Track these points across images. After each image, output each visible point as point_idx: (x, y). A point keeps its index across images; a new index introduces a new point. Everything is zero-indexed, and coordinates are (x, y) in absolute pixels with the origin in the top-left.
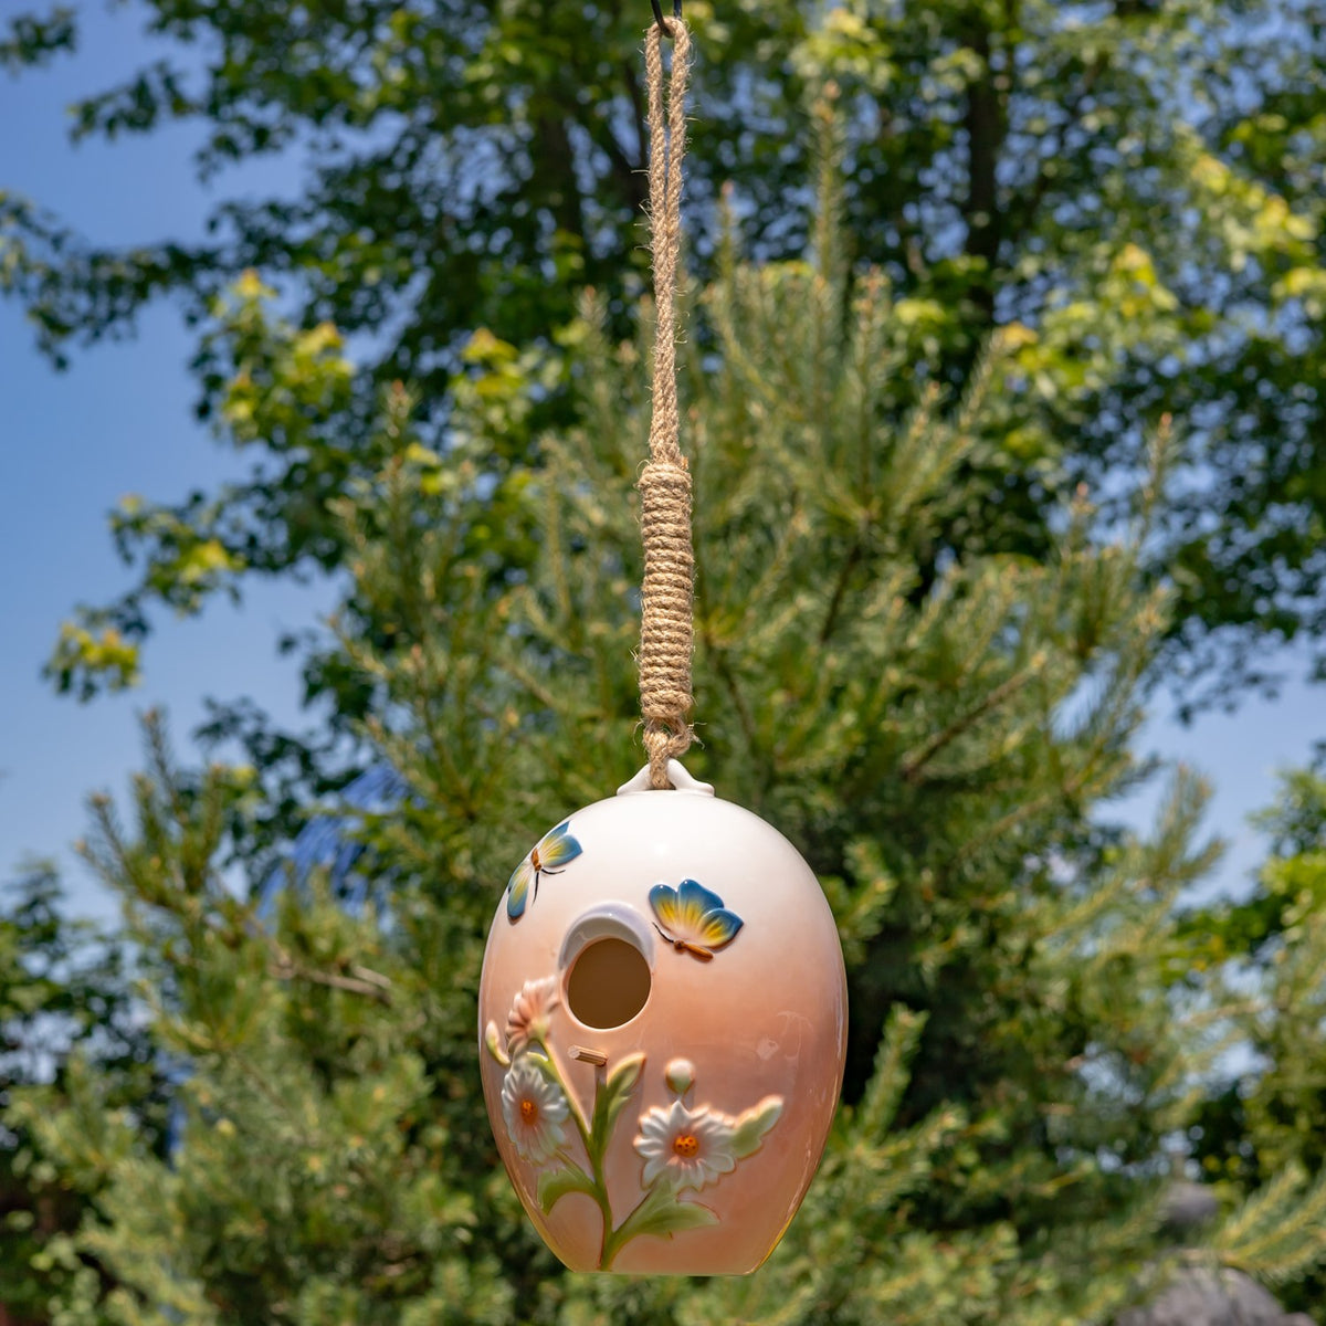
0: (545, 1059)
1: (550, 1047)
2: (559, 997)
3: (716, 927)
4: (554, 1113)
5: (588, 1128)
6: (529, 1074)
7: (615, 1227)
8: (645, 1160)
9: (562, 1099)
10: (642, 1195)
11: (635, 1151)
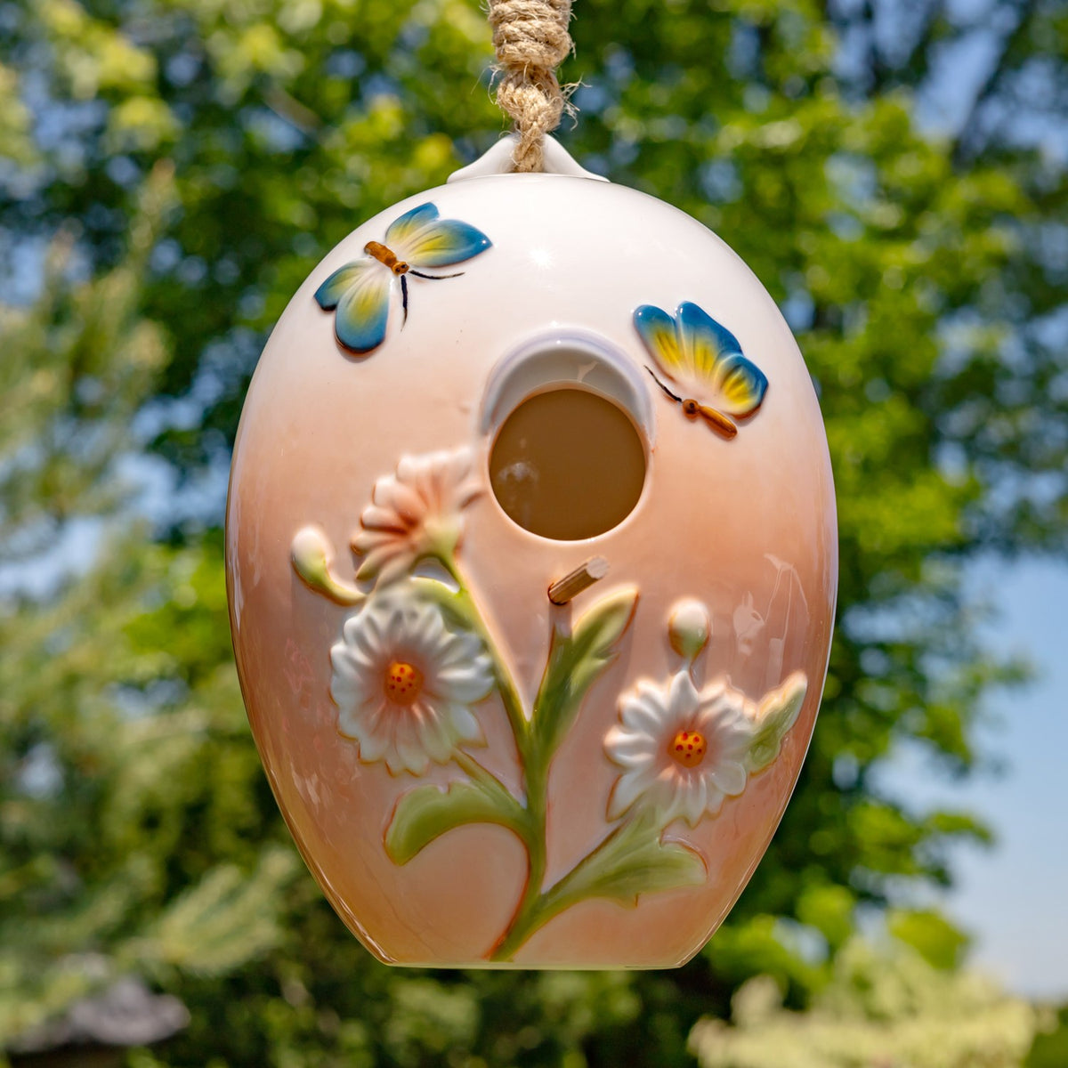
0: (450, 589)
1: (462, 568)
2: (478, 481)
3: (738, 382)
4: (463, 685)
5: (527, 713)
6: (414, 615)
7: (546, 885)
8: (620, 769)
9: (483, 660)
10: (606, 830)
11: (607, 756)
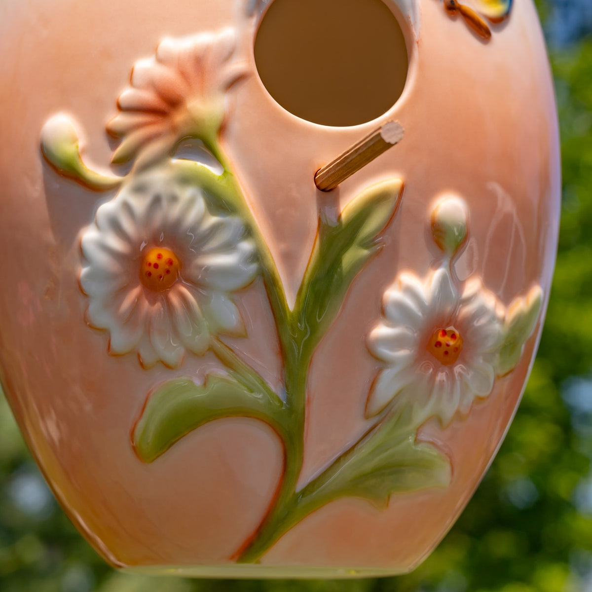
0: (213, 171)
1: (226, 150)
2: (244, 63)
4: (225, 272)
5: (290, 303)
6: (174, 199)
7: (302, 481)
8: (381, 363)
9: (246, 246)
11: (370, 351)
